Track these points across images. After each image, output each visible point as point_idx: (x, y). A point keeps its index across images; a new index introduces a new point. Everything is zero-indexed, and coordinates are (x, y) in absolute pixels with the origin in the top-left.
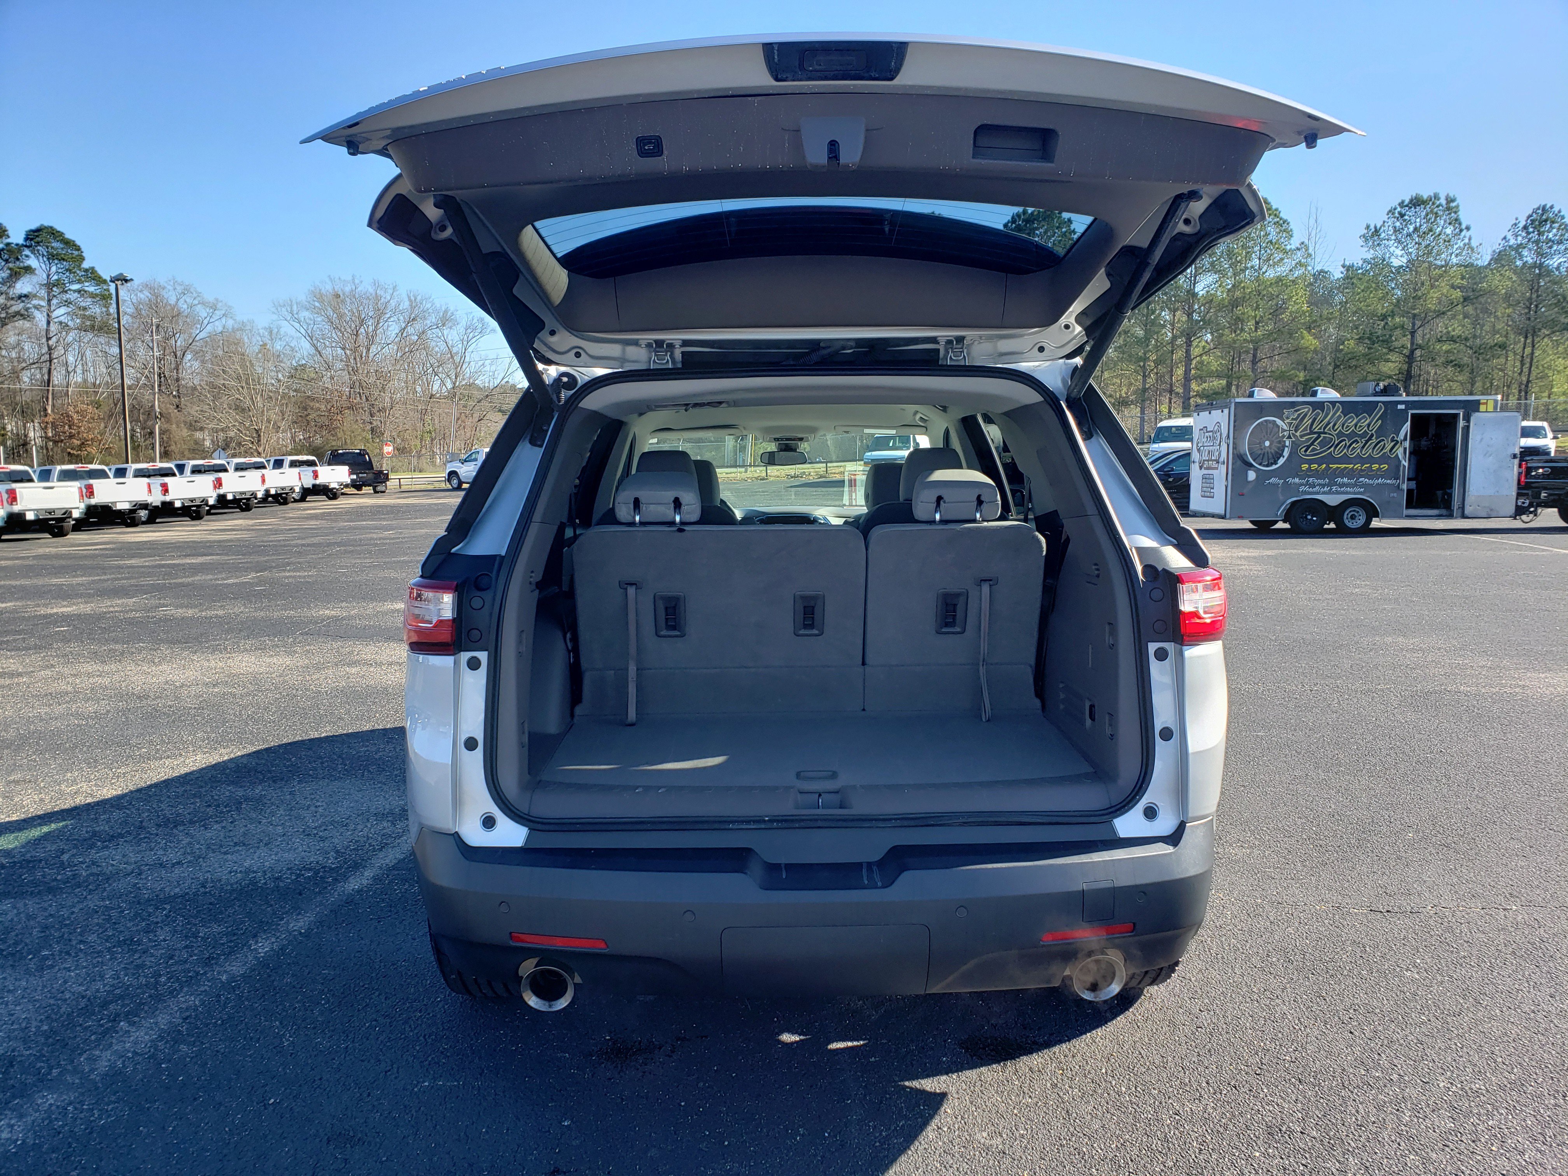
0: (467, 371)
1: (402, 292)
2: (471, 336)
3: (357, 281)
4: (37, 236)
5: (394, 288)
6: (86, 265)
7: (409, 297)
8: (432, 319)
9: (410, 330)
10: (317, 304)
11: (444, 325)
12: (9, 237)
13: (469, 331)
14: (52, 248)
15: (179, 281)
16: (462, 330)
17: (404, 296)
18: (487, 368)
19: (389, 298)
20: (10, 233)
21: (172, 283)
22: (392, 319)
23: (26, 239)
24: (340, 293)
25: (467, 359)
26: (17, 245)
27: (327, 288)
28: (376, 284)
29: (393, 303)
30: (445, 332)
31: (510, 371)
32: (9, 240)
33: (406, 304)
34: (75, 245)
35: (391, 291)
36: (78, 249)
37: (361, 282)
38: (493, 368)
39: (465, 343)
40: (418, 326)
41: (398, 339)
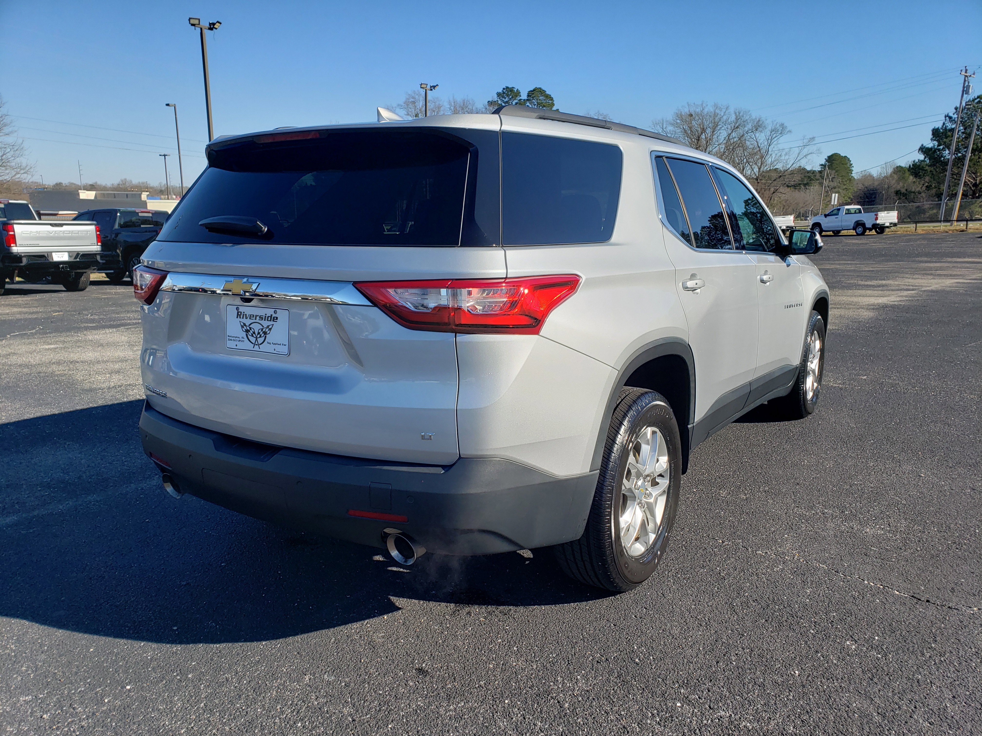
0: (769, 160)
1: (732, 110)
2: (774, 136)
3: (704, 105)
4: (533, 94)
5: (727, 108)
6: (554, 108)
7: (735, 113)
8: (749, 126)
9: (734, 134)
10: (678, 121)
11: (756, 130)
12: (520, 96)
13: (773, 133)
14: (540, 100)
15: (601, 113)
16: (768, 133)
17: (732, 112)
18: (783, 158)
19: (722, 114)
20: (521, 94)
21: (597, 115)
22: (723, 128)
23: (528, 96)
24: (693, 114)
25: (770, 153)
26: (524, 100)
27: (686, 110)
28: (716, 106)
29: (725, 118)
30: (757, 135)
31: (799, 158)
32: (520, 98)
33: (733, 118)
34: (550, 97)
35: (724, 110)
36: (552, 99)
37: (707, 105)
38: (787, 157)
39: (769, 141)
40: (740, 131)
41: (725, 142)
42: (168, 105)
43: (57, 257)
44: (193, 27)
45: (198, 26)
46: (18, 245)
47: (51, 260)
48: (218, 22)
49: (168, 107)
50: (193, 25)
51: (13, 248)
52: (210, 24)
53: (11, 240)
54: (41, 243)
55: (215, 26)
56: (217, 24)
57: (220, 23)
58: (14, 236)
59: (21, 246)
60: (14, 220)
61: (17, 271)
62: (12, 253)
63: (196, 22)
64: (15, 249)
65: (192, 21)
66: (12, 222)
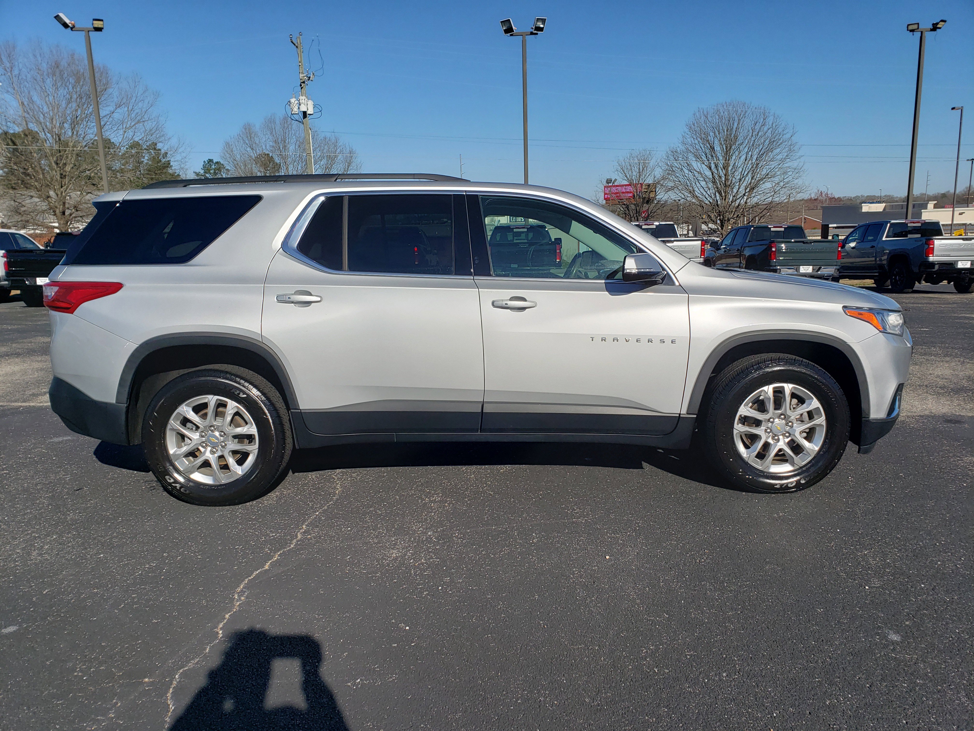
42: (953, 109)
43: (960, 265)
44: (912, 33)
45: (917, 30)
46: (934, 255)
47: (956, 268)
48: (942, 21)
49: (953, 111)
50: (912, 31)
51: (930, 258)
52: (933, 24)
53: (931, 251)
54: (952, 253)
55: (939, 26)
56: (941, 23)
57: (945, 21)
58: (933, 249)
59: (937, 256)
60: (935, 236)
61: (924, 276)
62: (929, 261)
63: (915, 27)
64: (931, 259)
65: (911, 28)
66: (934, 237)
